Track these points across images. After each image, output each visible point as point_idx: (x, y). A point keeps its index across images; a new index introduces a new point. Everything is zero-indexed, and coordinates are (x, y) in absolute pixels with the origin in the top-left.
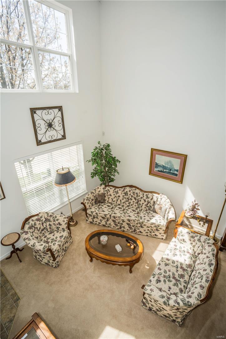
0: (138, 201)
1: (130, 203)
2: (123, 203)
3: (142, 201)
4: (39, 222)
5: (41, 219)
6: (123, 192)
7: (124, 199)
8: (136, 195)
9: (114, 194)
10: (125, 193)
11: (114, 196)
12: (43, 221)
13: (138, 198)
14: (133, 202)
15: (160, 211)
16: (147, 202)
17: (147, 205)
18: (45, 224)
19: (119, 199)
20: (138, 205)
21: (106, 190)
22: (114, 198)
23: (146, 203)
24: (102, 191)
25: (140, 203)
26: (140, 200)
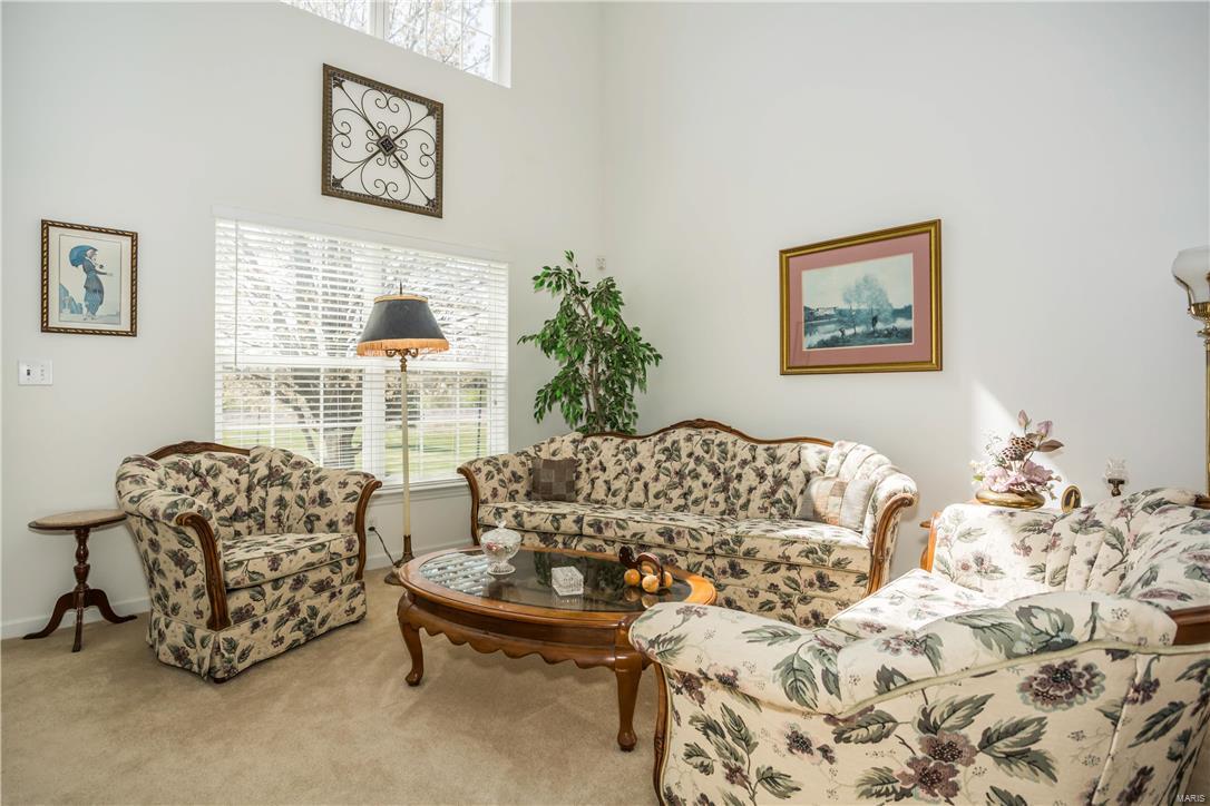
0: (728, 480)
1: (690, 491)
2: (657, 496)
3: (750, 477)
4: (234, 473)
5: (253, 467)
6: (658, 448)
7: (661, 475)
8: (717, 450)
9: (619, 462)
10: (666, 449)
11: (619, 469)
12: (257, 476)
13: (728, 464)
14: (705, 485)
15: (838, 500)
16: (770, 478)
17: (774, 492)
18: (259, 492)
19: (637, 479)
20: (727, 499)
21: (586, 449)
22: (616, 478)
23: (767, 486)
24: (567, 452)
25: (737, 491)
26: (739, 477)
